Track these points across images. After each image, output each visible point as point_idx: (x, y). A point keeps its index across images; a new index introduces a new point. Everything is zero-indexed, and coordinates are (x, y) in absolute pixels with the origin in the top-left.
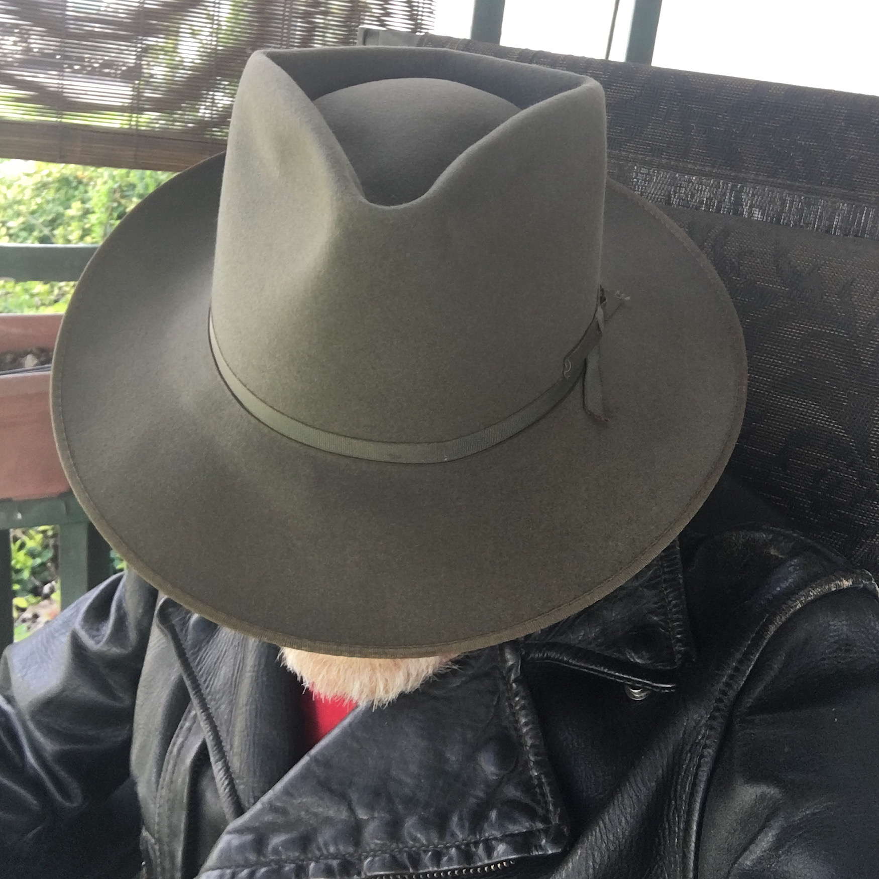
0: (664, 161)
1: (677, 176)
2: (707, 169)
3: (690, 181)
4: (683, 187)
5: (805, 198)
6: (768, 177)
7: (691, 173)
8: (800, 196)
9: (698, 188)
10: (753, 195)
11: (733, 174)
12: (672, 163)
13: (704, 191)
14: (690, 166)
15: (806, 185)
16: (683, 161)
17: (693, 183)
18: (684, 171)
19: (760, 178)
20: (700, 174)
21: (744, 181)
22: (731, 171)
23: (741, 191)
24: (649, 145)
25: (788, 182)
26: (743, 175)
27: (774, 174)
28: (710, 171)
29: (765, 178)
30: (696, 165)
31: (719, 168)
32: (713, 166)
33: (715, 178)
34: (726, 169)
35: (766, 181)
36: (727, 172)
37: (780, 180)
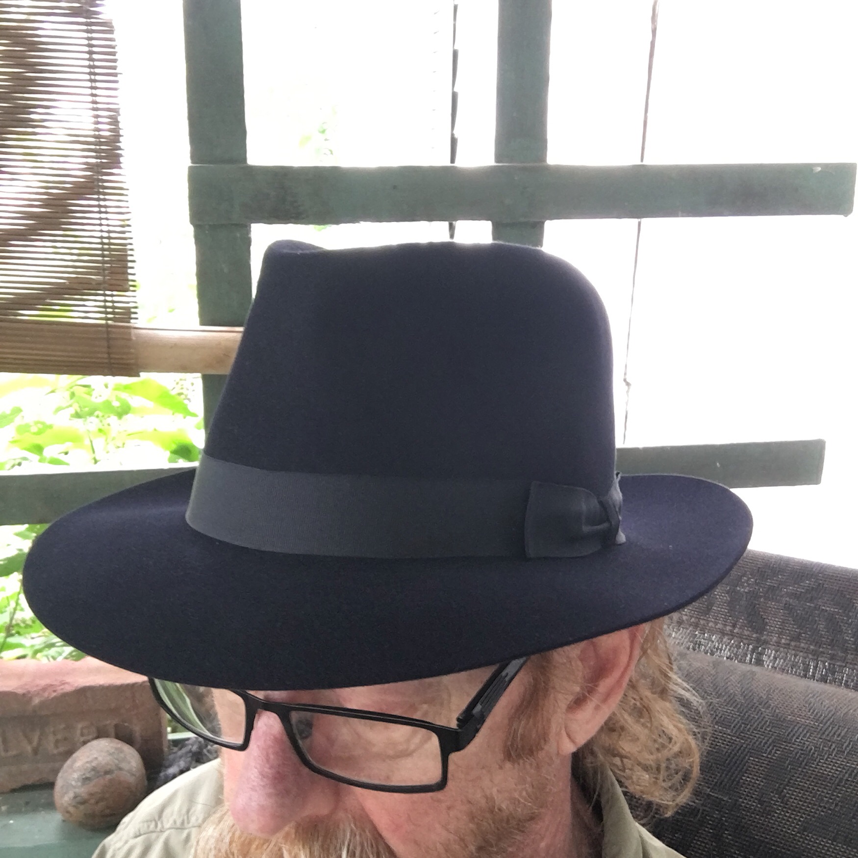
1: (697, 633)
2: (728, 628)
3: (710, 640)
4: (702, 645)
5: (829, 664)
6: (791, 640)
7: (712, 632)
8: (824, 663)
9: (718, 647)
10: (775, 658)
11: (754, 636)
13: (724, 651)
14: (711, 624)
15: (830, 652)
16: (703, 619)
17: (713, 642)
18: (704, 629)
19: (783, 641)
20: (723, 633)
21: (766, 642)
22: (752, 633)
23: (761, 654)
25: (812, 647)
26: (765, 637)
27: (797, 638)
28: (731, 631)
29: (788, 642)
30: (716, 624)
31: (740, 628)
32: (734, 626)
33: (736, 639)
34: (747, 630)
35: (789, 644)
36: (749, 633)
37: (802, 645)
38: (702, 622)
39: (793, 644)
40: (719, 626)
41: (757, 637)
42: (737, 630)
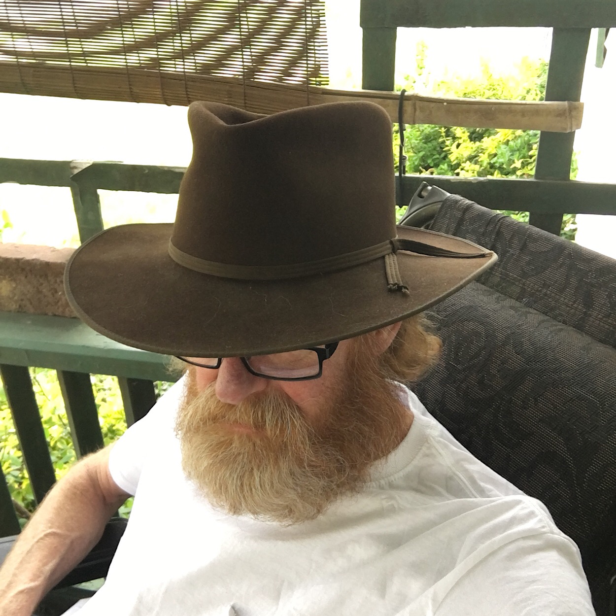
0: (549, 292)
6: (604, 317)
12: (553, 294)
14: (562, 299)
16: (559, 295)
22: (583, 308)
24: (544, 281)
26: (590, 312)
27: (608, 316)
28: (572, 305)
29: (601, 317)
30: (565, 299)
31: (577, 304)
32: (574, 302)
34: (581, 306)
35: (601, 319)
38: (558, 297)
39: (604, 319)
40: (566, 301)
41: (585, 311)
42: (575, 305)
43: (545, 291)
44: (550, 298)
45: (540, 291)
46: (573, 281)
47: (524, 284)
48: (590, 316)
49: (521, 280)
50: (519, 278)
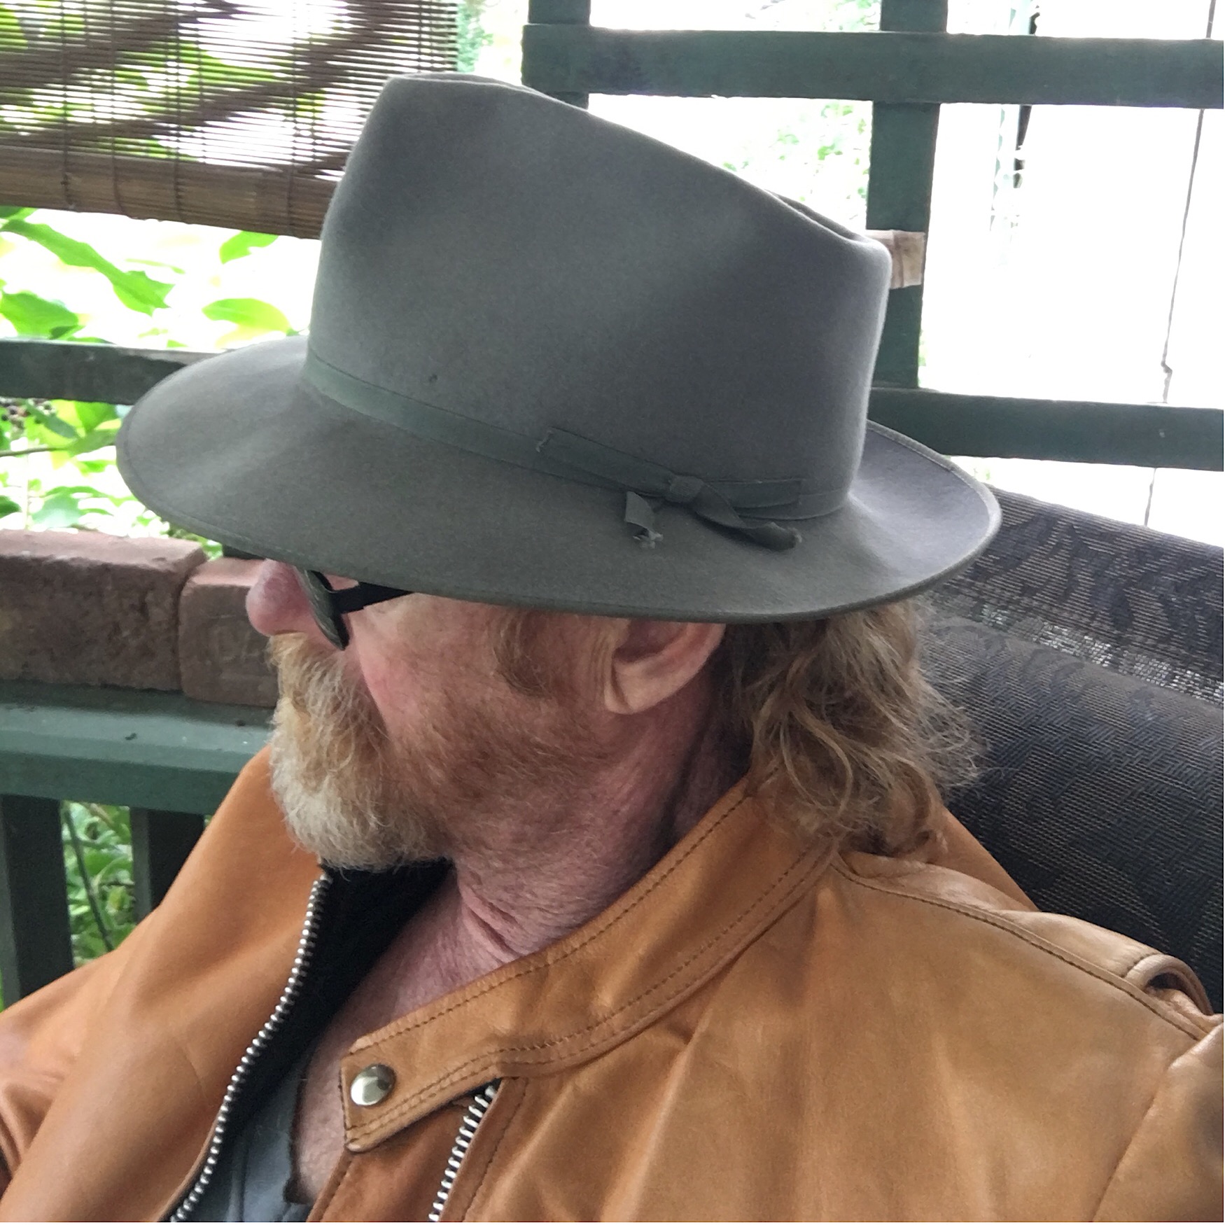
0: (1035, 603)
1: (1045, 624)
2: (1085, 620)
3: (1059, 633)
4: (1049, 638)
6: (1159, 641)
7: (1064, 624)
9: (1068, 642)
11: (1115, 632)
12: (1045, 607)
14: (1066, 614)
16: (1057, 607)
17: (1063, 636)
18: (1054, 621)
19: (1149, 642)
20: (1077, 626)
22: (1113, 628)
23: (1118, 656)
24: (1023, 582)
25: (1184, 652)
26: (1128, 635)
27: (1166, 639)
28: (1088, 624)
29: (1154, 643)
30: (1071, 614)
31: (1100, 621)
32: (1093, 618)
33: (1091, 634)
34: (1109, 625)
35: (1154, 646)
36: (1108, 628)
37: (1172, 648)
38: (1055, 610)
39: (1161, 646)
40: (1075, 617)
41: (1118, 635)
42: (1095, 624)
43: (1026, 600)
44: (1038, 613)
45: (1018, 602)
46: (1083, 577)
47: (979, 592)
48: (1128, 641)
49: (973, 584)
50: (968, 580)
